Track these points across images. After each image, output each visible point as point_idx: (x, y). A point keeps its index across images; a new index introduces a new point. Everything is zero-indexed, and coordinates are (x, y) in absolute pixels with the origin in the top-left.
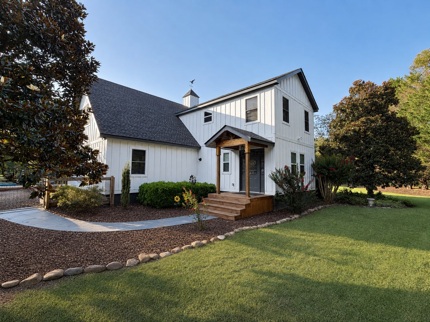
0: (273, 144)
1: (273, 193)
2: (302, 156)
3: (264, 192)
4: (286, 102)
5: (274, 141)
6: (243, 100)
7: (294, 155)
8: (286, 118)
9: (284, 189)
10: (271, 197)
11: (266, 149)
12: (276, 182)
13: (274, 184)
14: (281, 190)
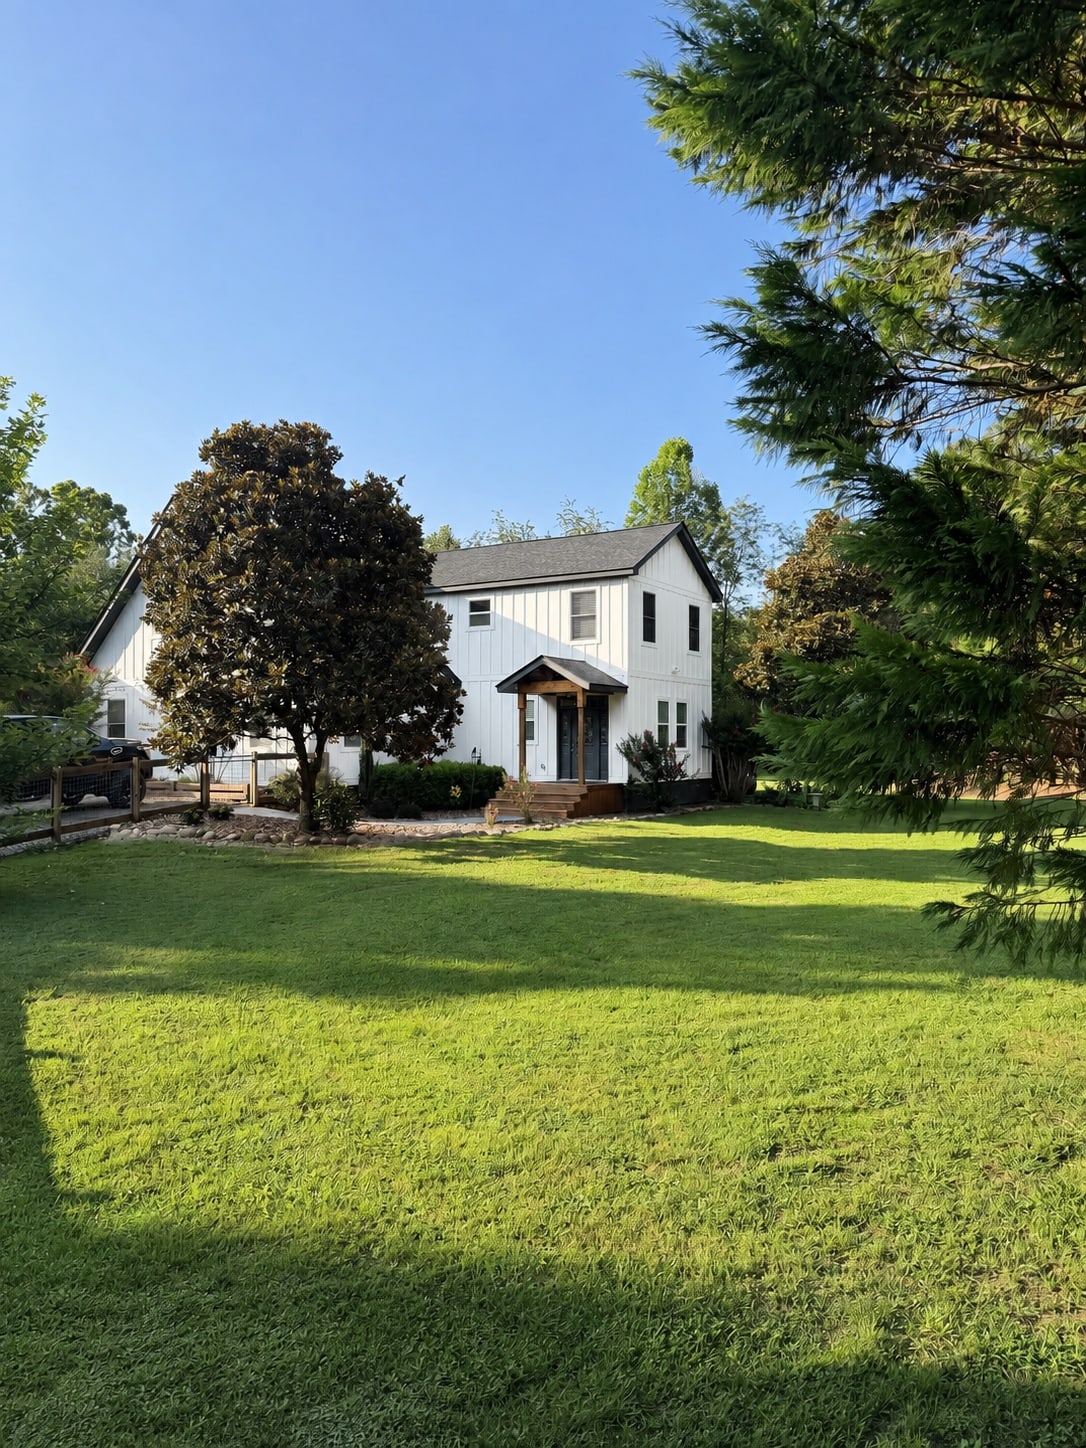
0: (623, 689)
1: (624, 780)
2: (681, 707)
3: (607, 778)
4: (649, 600)
5: (625, 683)
6: (566, 593)
7: (663, 706)
8: (649, 634)
9: (643, 773)
10: (620, 786)
11: (610, 696)
12: (630, 760)
13: (625, 762)
14: (637, 775)
